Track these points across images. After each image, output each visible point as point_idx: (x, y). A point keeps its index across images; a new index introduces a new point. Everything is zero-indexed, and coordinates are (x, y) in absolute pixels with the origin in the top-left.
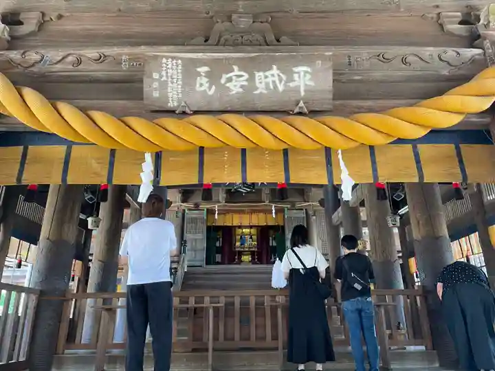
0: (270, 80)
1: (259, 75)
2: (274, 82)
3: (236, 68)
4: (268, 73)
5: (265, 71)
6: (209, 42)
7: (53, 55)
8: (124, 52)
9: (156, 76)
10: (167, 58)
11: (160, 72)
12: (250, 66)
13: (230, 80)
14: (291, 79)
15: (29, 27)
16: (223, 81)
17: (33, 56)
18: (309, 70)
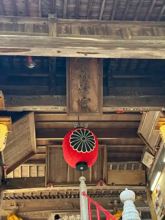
0: (72, 218)
1: (70, 217)
2: (73, 218)
3: (66, 215)
4: (72, 216)
5: (71, 216)
6: (60, 209)
7: (29, 213)
8: (43, 212)
9: (50, 218)
10: (52, 214)
11: (51, 217)
12: (68, 215)
13: (64, 218)
14: (76, 218)
15: (22, 206)
16: (63, 218)
17: (25, 214)
18: (79, 215)
